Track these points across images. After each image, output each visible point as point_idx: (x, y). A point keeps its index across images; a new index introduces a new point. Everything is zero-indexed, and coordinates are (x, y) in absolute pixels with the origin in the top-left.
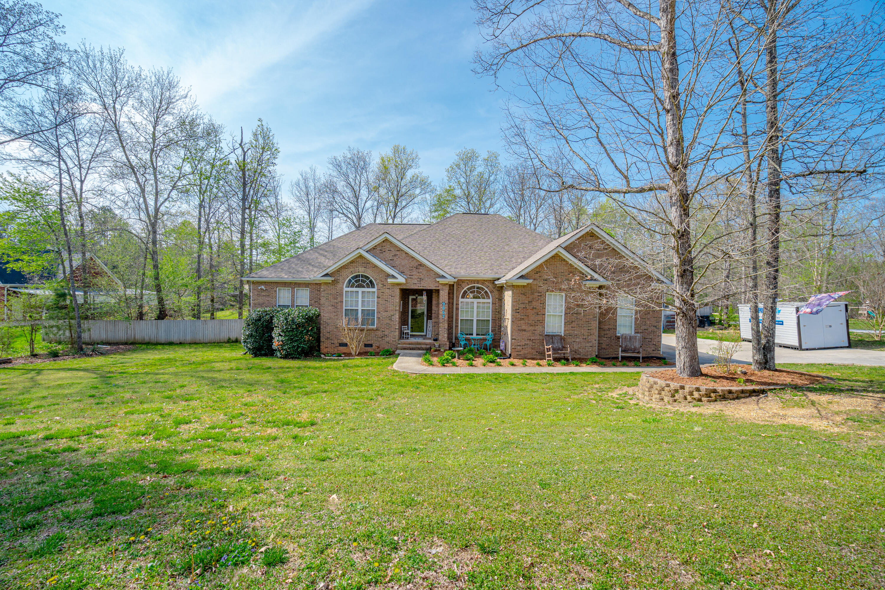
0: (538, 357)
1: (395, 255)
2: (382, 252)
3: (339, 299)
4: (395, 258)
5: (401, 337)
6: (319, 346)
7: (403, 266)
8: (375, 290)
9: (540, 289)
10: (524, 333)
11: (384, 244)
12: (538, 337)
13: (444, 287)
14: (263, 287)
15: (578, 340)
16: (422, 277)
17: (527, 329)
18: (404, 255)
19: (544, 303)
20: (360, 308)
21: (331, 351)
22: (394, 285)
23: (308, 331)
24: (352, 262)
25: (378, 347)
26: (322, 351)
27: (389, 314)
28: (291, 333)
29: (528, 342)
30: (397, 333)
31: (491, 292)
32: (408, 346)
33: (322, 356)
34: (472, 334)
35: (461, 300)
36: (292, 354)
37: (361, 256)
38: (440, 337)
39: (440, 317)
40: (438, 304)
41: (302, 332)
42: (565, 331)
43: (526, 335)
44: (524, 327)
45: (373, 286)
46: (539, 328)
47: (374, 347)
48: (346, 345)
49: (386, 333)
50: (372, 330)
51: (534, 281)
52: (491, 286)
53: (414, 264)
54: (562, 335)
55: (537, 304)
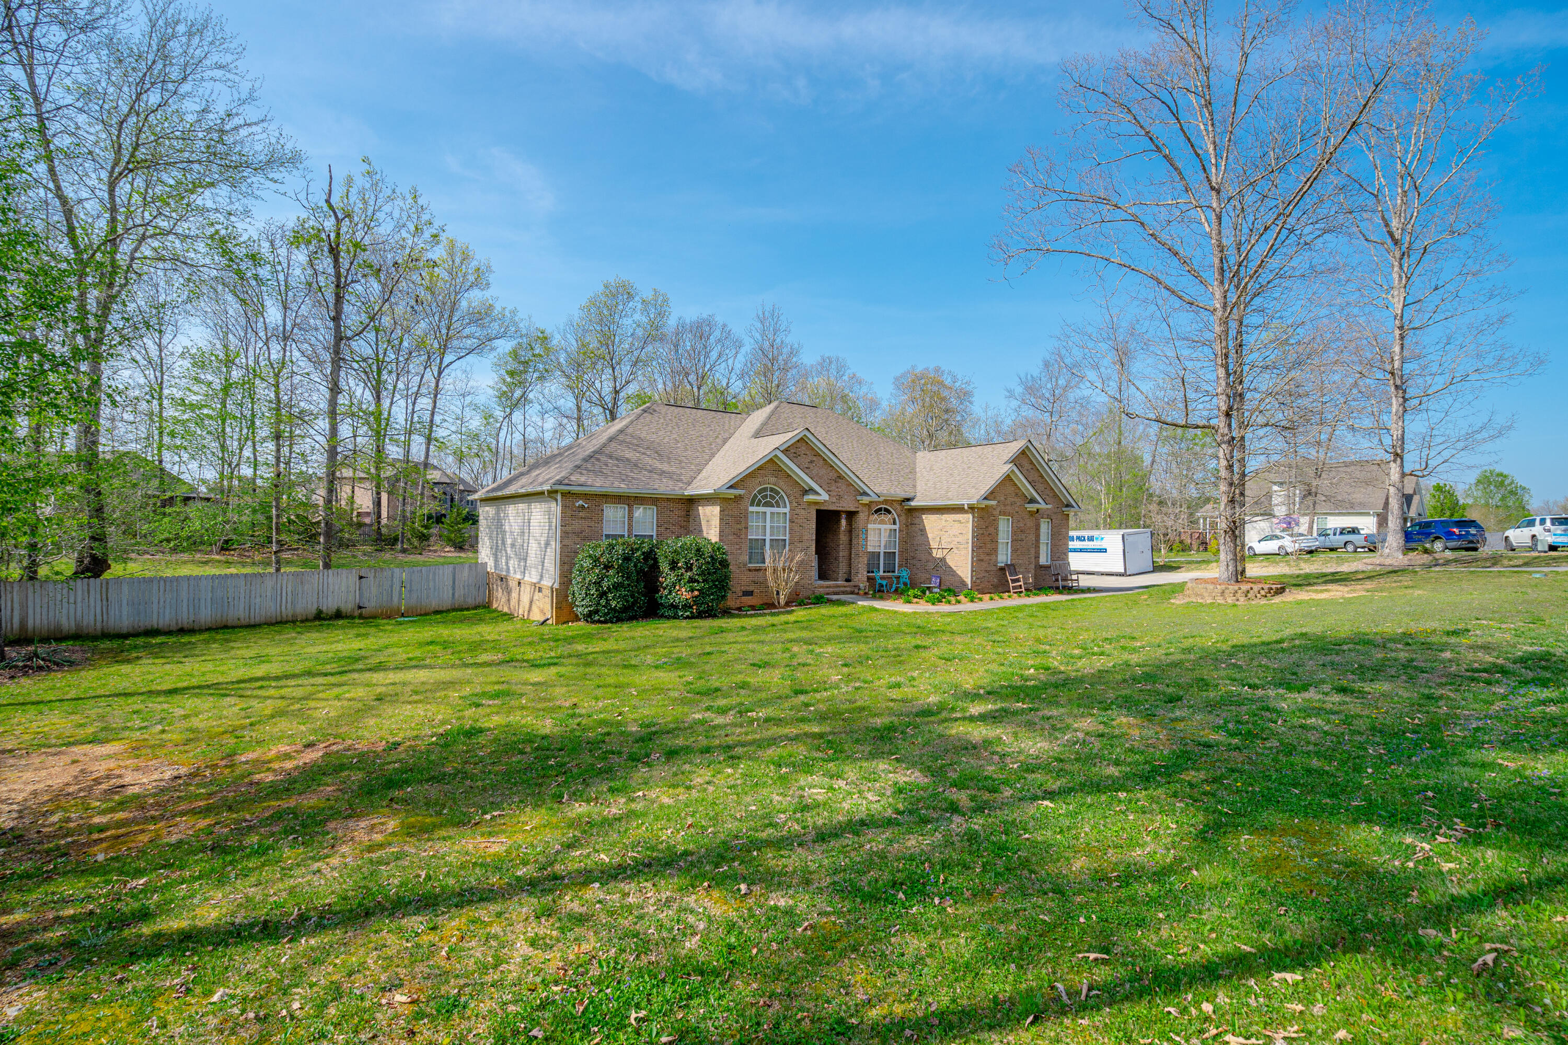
0: (994, 590)
1: (812, 462)
3: (744, 524)
4: (813, 466)
8: (786, 511)
9: (995, 514)
10: (982, 564)
12: (994, 568)
13: (864, 507)
14: (583, 503)
15: (1022, 569)
16: (842, 493)
17: (984, 559)
18: (821, 462)
19: (997, 529)
20: (768, 538)
21: (732, 603)
22: (812, 503)
26: (729, 605)
27: (804, 545)
29: (985, 574)
30: (813, 573)
31: (897, 514)
32: (827, 590)
34: (879, 572)
35: (869, 526)
37: (771, 459)
38: (859, 576)
39: (860, 548)
42: (1012, 560)
44: (982, 557)
45: (785, 506)
46: (993, 557)
48: (750, 593)
51: (994, 503)
52: (899, 507)
53: (833, 475)
54: (1012, 565)
55: (991, 530)
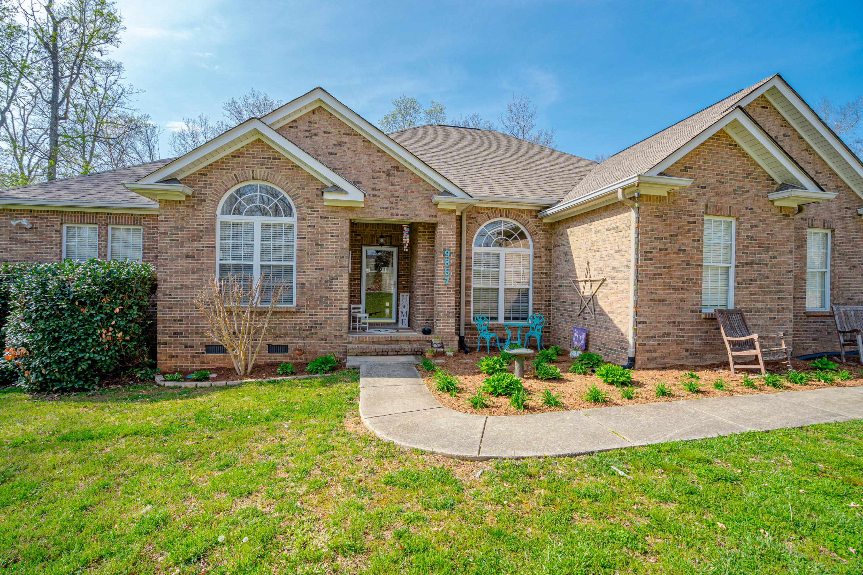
0: (689, 362)
1: (340, 144)
2: (309, 134)
3: (205, 241)
4: (339, 151)
5: (352, 329)
6: (153, 354)
7: (358, 169)
8: (292, 220)
9: (692, 208)
10: (662, 307)
11: (314, 118)
12: (689, 317)
13: (447, 218)
14: (24, 222)
15: (761, 322)
16: (401, 193)
17: (668, 298)
18: (360, 144)
19: (699, 240)
20: (257, 263)
21: (185, 363)
22: (337, 209)
23: (110, 316)
24: (236, 155)
25: (302, 352)
26: (161, 367)
27: (325, 275)
28: (52, 324)
29: (670, 329)
30: (344, 319)
31: (531, 234)
32: (372, 347)
33: (159, 379)
34: (496, 319)
35: (475, 249)
36: (60, 381)
37: (259, 140)
38: (439, 326)
39: (439, 281)
40: (432, 257)
41: (87, 321)
42: (736, 301)
43: (667, 310)
44: (661, 294)
45: (289, 212)
46: (690, 296)
47: (291, 352)
48: (219, 349)
49: (320, 318)
50: (288, 312)
51: (685, 182)
52: (532, 221)
53: (384, 165)
54: (738, 312)
55: (684, 241)
